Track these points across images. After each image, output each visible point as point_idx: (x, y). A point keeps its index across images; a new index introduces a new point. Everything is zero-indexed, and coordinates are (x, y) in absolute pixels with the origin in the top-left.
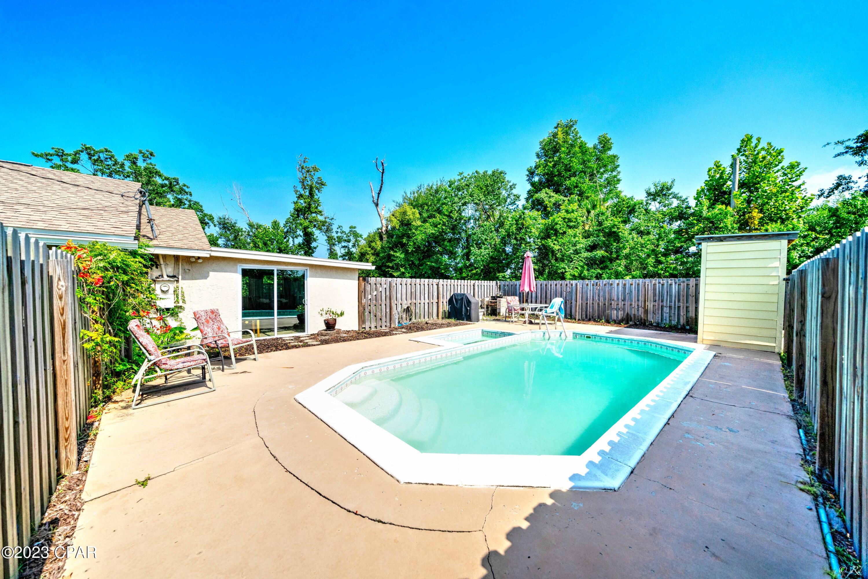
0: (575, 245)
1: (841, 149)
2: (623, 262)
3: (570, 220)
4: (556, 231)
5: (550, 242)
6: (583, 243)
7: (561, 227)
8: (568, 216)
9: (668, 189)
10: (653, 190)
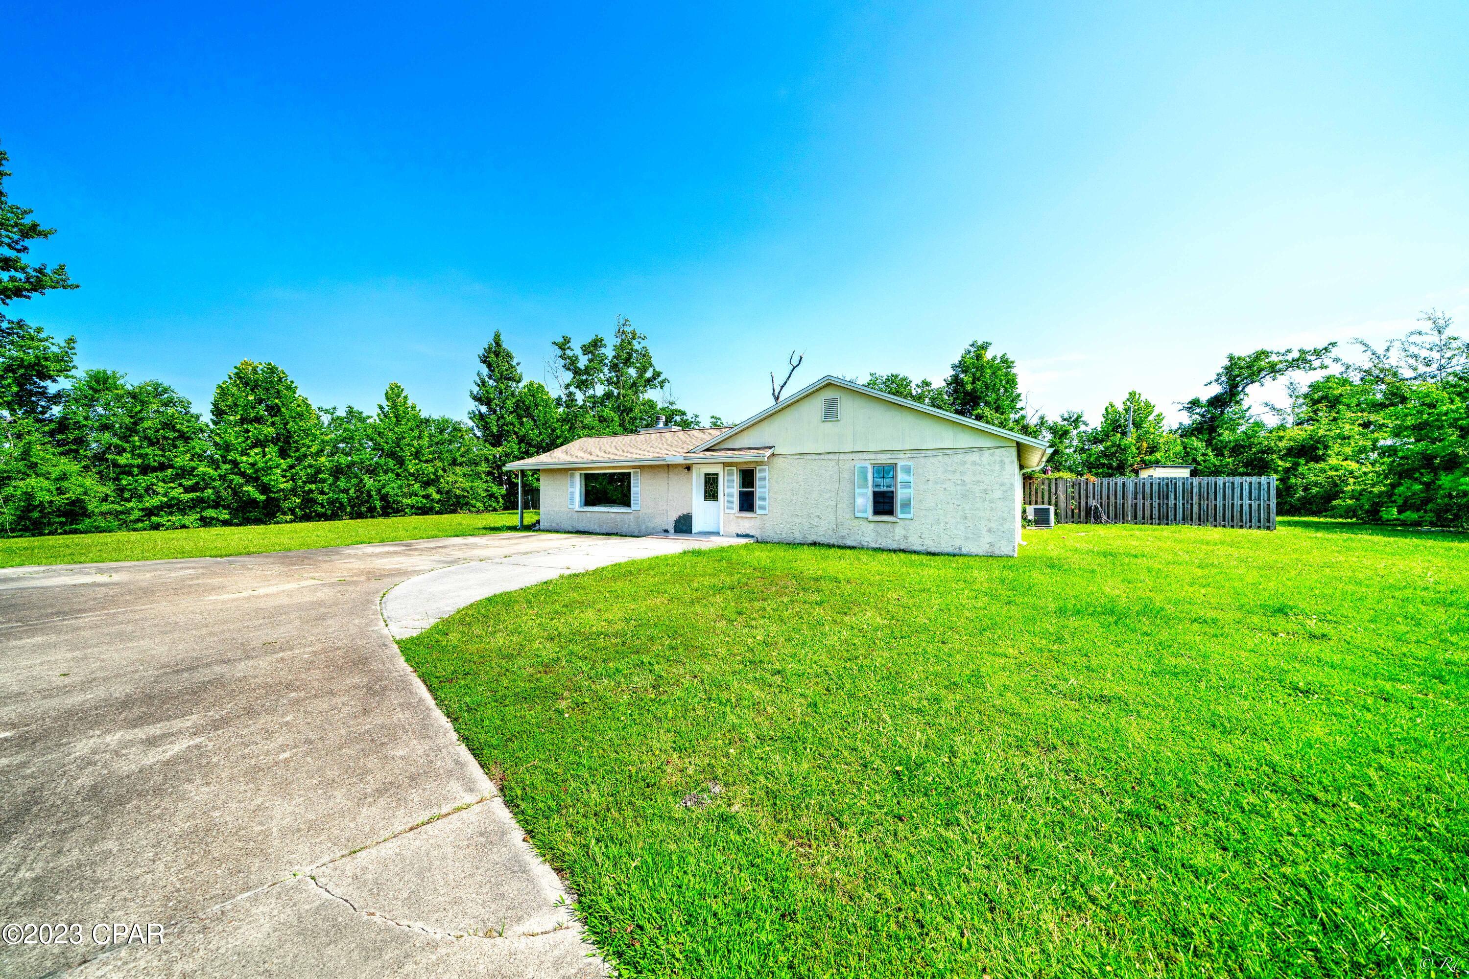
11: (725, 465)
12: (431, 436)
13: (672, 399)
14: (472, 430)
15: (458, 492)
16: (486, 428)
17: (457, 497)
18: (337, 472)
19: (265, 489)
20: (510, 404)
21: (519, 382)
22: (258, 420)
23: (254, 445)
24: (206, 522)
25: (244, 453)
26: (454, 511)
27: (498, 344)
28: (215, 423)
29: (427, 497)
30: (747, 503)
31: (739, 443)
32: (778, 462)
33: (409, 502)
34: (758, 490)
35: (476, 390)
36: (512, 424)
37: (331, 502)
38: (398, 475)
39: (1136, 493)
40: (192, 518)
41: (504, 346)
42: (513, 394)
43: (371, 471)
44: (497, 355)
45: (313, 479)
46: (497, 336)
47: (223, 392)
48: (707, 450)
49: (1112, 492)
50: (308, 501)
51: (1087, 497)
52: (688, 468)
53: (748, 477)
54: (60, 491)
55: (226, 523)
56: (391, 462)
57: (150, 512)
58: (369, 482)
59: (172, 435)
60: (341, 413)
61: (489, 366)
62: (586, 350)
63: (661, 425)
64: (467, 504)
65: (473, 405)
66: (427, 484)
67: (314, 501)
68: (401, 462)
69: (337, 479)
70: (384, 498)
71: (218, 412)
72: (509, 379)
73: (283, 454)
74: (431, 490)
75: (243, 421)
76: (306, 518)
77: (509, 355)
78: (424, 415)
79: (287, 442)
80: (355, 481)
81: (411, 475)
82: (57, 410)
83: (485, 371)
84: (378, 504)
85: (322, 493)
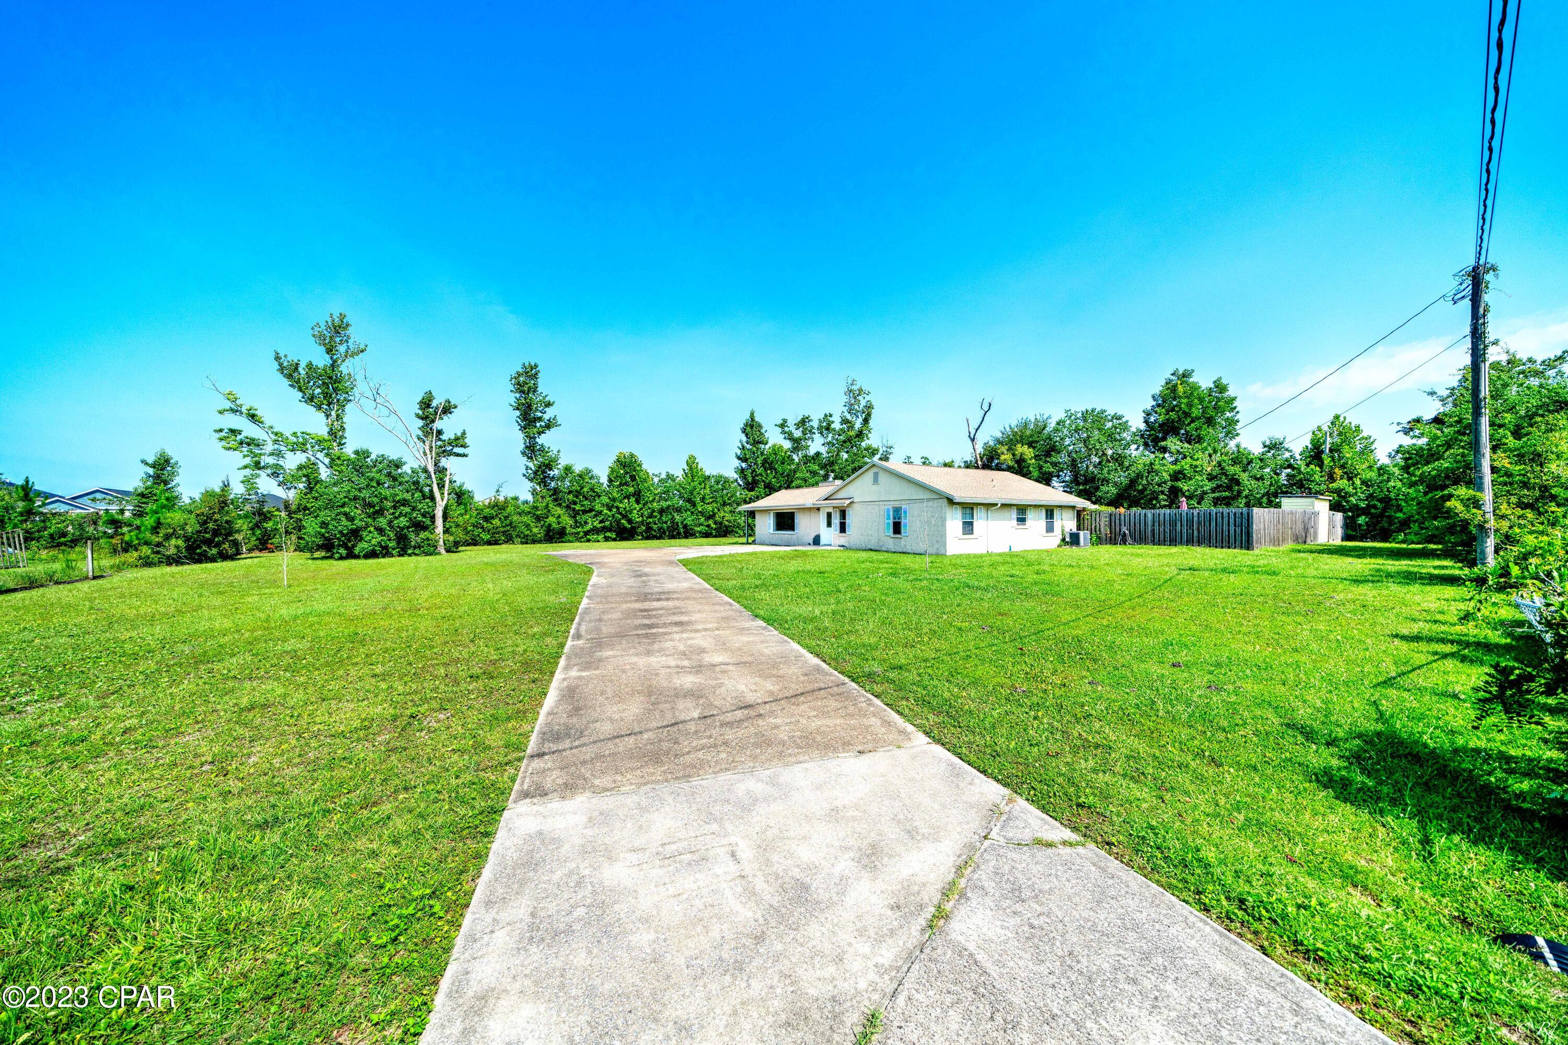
0: (1202, 487)
1: (1399, 428)
2: (1244, 501)
3: (1196, 467)
4: (1184, 475)
5: (1179, 484)
6: (1208, 486)
7: (1188, 471)
8: (1195, 463)
9: (1281, 444)
10: (1268, 443)
11: (834, 508)
12: (711, 487)
13: (889, 444)
14: (736, 480)
15: (727, 523)
16: (744, 477)
17: (726, 526)
18: (662, 511)
19: (630, 521)
20: (759, 461)
21: (766, 444)
22: (626, 484)
23: (625, 498)
24: (607, 539)
25: (621, 502)
26: (725, 536)
27: (753, 420)
28: (609, 486)
29: (708, 526)
30: (843, 528)
31: (840, 495)
32: (855, 506)
33: (698, 529)
34: (847, 521)
35: (739, 452)
36: (761, 475)
37: (660, 529)
38: (692, 513)
39: (1154, 522)
40: (601, 537)
41: (756, 419)
42: (762, 454)
43: (678, 510)
44: (752, 427)
45: (651, 516)
46: (752, 414)
47: (612, 470)
48: (826, 499)
49: (1137, 521)
50: (649, 529)
51: (1120, 525)
52: (818, 509)
53: (843, 514)
54: (559, 523)
55: (614, 540)
56: (688, 505)
57: (586, 533)
58: (678, 518)
59: (594, 494)
60: (663, 476)
61: (747, 435)
62: (798, 426)
63: (831, 479)
64: (732, 531)
65: (737, 463)
66: (709, 518)
67: (651, 529)
68: (694, 505)
69: (661, 516)
70: (685, 526)
71: (610, 481)
72: (760, 443)
73: (638, 502)
74: (711, 522)
75: (621, 484)
76: (648, 538)
77: (760, 426)
78: (707, 473)
79: (639, 495)
80: (670, 517)
81: (700, 512)
82: (553, 484)
83: (744, 439)
84: (682, 530)
85: (655, 524)
